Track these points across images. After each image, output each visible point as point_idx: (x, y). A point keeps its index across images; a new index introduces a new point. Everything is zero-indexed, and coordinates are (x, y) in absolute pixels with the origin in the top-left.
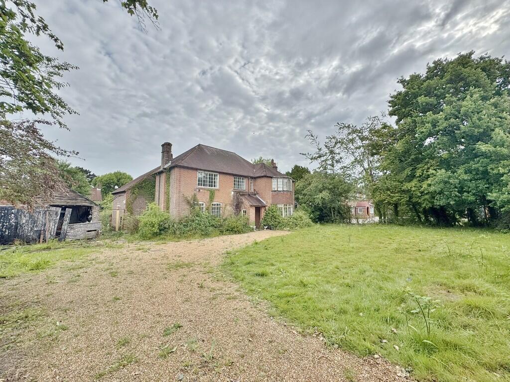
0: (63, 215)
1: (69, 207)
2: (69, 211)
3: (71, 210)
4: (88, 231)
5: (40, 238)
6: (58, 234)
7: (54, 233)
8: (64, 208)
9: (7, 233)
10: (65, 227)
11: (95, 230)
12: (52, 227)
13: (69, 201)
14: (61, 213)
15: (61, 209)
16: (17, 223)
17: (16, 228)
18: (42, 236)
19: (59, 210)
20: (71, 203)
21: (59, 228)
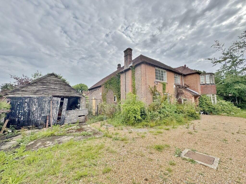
0: (62, 104)
1: (67, 97)
2: (66, 101)
3: (67, 99)
4: (79, 116)
5: (46, 123)
6: (59, 119)
7: (56, 118)
8: (62, 98)
9: (22, 119)
10: (64, 113)
11: (84, 116)
12: (55, 113)
13: (66, 93)
14: (61, 102)
15: (60, 99)
16: (29, 111)
17: (29, 114)
18: (48, 121)
19: (59, 100)
20: (67, 94)
21: (60, 114)
